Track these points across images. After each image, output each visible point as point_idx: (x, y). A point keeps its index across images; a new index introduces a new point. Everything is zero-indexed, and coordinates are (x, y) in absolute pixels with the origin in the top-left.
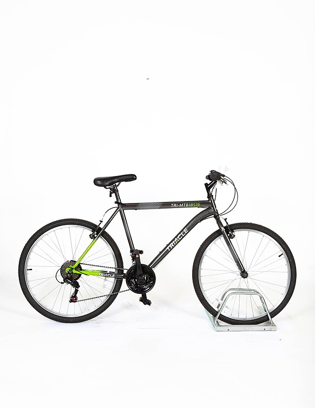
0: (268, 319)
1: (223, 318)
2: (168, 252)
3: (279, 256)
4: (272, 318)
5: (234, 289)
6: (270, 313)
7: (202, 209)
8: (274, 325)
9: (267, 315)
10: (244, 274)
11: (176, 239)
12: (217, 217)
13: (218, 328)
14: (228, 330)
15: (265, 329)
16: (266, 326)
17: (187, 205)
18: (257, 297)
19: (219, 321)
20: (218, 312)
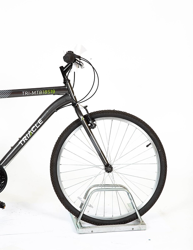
0: (137, 218)
1: (87, 219)
2: (20, 147)
3: (147, 146)
4: (141, 215)
5: (97, 185)
6: (139, 211)
7: (58, 97)
8: (143, 224)
9: (136, 213)
10: (108, 168)
11: (29, 132)
12: (75, 105)
13: (81, 230)
14: (92, 231)
15: (133, 229)
16: (135, 224)
17: (41, 92)
18: (123, 194)
19: (82, 222)
20: (80, 212)
